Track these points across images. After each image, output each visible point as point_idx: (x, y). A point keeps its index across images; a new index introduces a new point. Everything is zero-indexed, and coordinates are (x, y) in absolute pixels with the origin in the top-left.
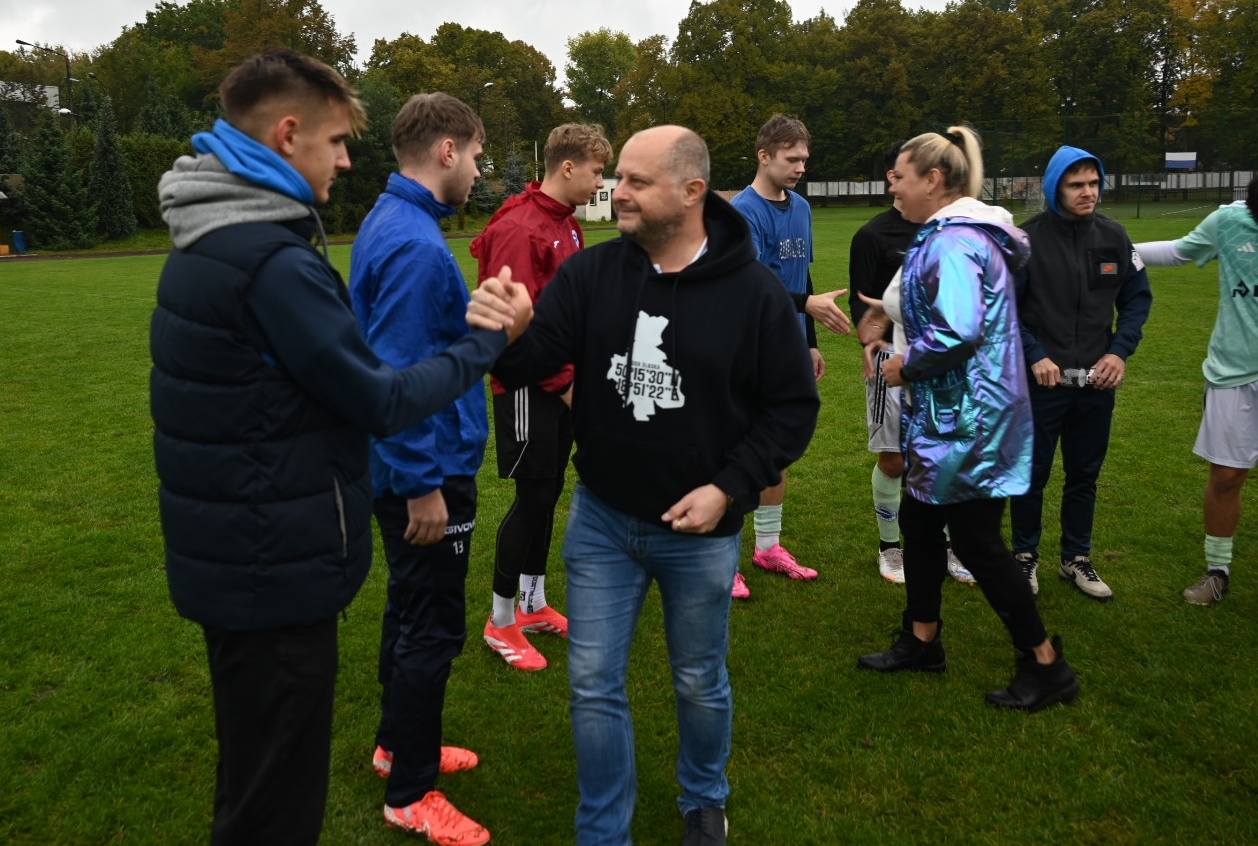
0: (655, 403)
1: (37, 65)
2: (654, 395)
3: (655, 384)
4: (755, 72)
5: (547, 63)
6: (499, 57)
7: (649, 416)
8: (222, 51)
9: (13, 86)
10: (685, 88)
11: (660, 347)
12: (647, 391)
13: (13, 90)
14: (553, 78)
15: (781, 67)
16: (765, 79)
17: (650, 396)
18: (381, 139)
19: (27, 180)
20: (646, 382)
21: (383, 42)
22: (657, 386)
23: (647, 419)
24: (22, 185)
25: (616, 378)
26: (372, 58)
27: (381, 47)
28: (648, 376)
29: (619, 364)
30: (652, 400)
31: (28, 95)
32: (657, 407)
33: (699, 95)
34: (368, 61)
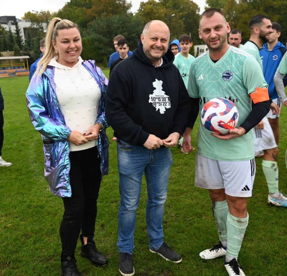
0: (165, 107)
1: (41, 17)
2: (165, 105)
3: (164, 101)
4: (268, 5)
5: (197, 6)
6: (181, 5)
7: (164, 112)
8: (92, 9)
9: (33, 24)
10: (243, 12)
11: (162, 90)
12: (162, 104)
13: (33, 25)
14: (199, 11)
15: (278, 2)
16: (272, 7)
17: (163, 105)
18: (137, 35)
19: (35, 53)
20: (161, 101)
21: (143, 3)
22: (165, 102)
23: (164, 113)
24: (34, 54)
25: (152, 102)
26: (140, 8)
27: (143, 4)
28: (162, 99)
29: (151, 97)
30: (164, 106)
31: (38, 26)
32: (166, 109)
33: (248, 14)
34: (138, 9)
